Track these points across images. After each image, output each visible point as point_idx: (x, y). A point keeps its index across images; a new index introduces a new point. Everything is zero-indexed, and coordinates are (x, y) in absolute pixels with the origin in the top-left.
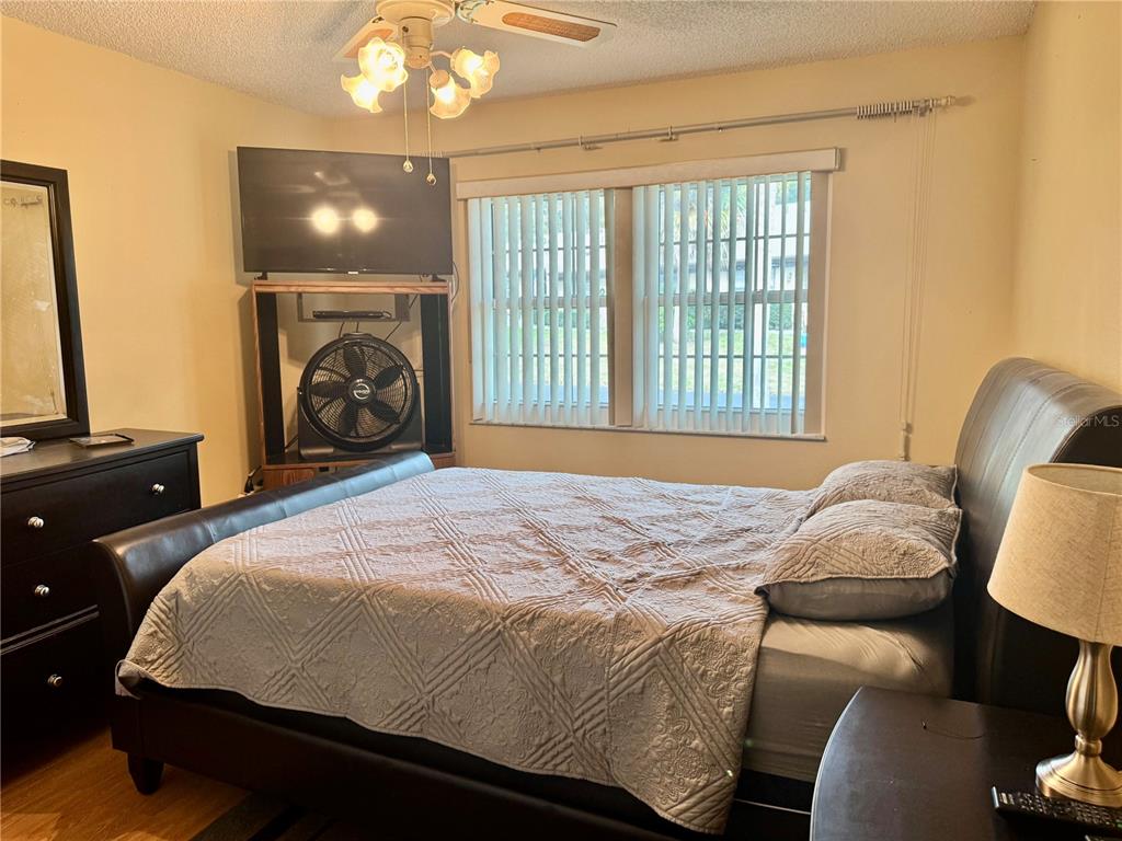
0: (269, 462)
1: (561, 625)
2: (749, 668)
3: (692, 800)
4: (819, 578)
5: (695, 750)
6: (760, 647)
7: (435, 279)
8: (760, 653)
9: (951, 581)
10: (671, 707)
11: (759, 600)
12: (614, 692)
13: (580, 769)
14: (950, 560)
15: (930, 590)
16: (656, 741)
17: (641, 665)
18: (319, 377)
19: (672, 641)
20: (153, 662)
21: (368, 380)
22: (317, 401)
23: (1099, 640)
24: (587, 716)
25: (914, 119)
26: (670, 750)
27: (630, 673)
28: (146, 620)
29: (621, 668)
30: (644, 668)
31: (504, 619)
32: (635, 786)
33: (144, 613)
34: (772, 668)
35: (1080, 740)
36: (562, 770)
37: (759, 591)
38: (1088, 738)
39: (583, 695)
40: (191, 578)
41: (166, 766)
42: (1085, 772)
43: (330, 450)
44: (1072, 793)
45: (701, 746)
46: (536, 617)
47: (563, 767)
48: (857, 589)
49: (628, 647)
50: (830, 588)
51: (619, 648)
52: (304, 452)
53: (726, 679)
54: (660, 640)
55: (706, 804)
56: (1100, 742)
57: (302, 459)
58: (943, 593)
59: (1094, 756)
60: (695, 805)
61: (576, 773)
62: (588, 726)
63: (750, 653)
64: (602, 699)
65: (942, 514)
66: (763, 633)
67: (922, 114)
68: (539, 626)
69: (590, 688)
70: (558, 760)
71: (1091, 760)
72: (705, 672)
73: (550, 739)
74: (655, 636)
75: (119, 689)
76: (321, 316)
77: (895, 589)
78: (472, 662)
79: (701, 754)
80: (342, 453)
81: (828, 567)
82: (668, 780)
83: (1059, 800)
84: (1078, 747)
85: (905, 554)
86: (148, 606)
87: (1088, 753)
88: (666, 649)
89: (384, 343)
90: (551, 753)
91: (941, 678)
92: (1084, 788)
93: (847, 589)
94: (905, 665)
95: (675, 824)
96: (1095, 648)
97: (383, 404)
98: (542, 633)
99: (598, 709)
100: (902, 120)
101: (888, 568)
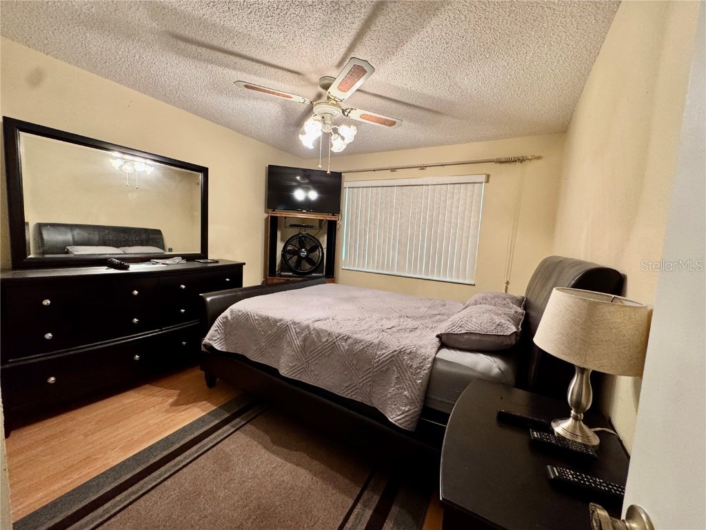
0: (269, 276)
1: (356, 342)
2: (429, 365)
3: (402, 416)
4: (462, 332)
5: (405, 396)
6: (435, 357)
7: (333, 215)
8: (435, 360)
9: (518, 338)
10: (397, 378)
11: (437, 339)
12: (376, 369)
13: (361, 398)
14: (518, 329)
15: (508, 340)
16: (390, 391)
17: (387, 360)
18: (289, 248)
19: (400, 352)
20: (215, 340)
21: (306, 250)
22: (288, 256)
23: (585, 366)
24: (365, 378)
25: (518, 164)
26: (395, 395)
27: (382, 363)
28: (214, 325)
29: (379, 361)
30: (388, 362)
31: (337, 338)
32: (380, 407)
33: (214, 322)
34: (439, 366)
35: (573, 412)
36: (354, 398)
37: (438, 336)
38: (577, 412)
39: (364, 370)
40: (232, 312)
41: (218, 379)
42: (574, 427)
43: (291, 274)
44: (568, 437)
45: (408, 395)
46: (348, 338)
47: (355, 396)
48: (478, 338)
49: (382, 352)
50: (466, 337)
51: (378, 353)
52: (282, 273)
53: (420, 369)
54: (396, 351)
55: (407, 418)
56: (582, 414)
57: (281, 276)
58: (514, 342)
59: (579, 420)
60: (403, 418)
61: (359, 399)
62: (365, 382)
63: (430, 359)
64: (371, 372)
65: (516, 312)
66: (437, 352)
67: (521, 162)
68: (349, 341)
69: (367, 367)
70: (353, 394)
71: (578, 422)
72: (412, 365)
73: (350, 385)
74: (393, 350)
75: (203, 349)
76: (292, 226)
77: (492, 339)
78: (324, 352)
79: (407, 398)
80: (295, 275)
81: (466, 328)
82: (393, 406)
83: (561, 438)
84: (572, 415)
85: (498, 325)
86: (215, 320)
87: (576, 419)
88: (398, 354)
89: (314, 237)
90: (351, 390)
91: (511, 378)
92: (573, 434)
93: (474, 337)
94: (495, 371)
95: (395, 425)
96: (583, 370)
97: (311, 259)
98: (350, 344)
99: (369, 375)
100: (513, 164)
101: (491, 330)
